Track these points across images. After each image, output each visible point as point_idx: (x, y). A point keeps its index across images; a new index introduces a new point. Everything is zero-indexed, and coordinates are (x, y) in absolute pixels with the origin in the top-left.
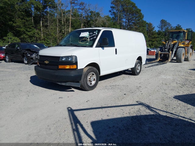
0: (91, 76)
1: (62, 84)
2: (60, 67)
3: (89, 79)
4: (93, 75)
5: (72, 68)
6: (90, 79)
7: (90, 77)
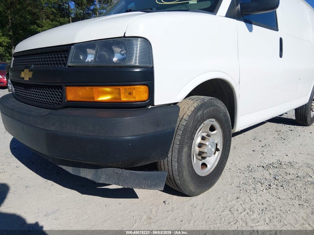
0: (204, 134)
1: (82, 175)
2: (74, 94)
3: (197, 150)
4: (212, 129)
5: (124, 99)
6: (200, 145)
7: (203, 138)
